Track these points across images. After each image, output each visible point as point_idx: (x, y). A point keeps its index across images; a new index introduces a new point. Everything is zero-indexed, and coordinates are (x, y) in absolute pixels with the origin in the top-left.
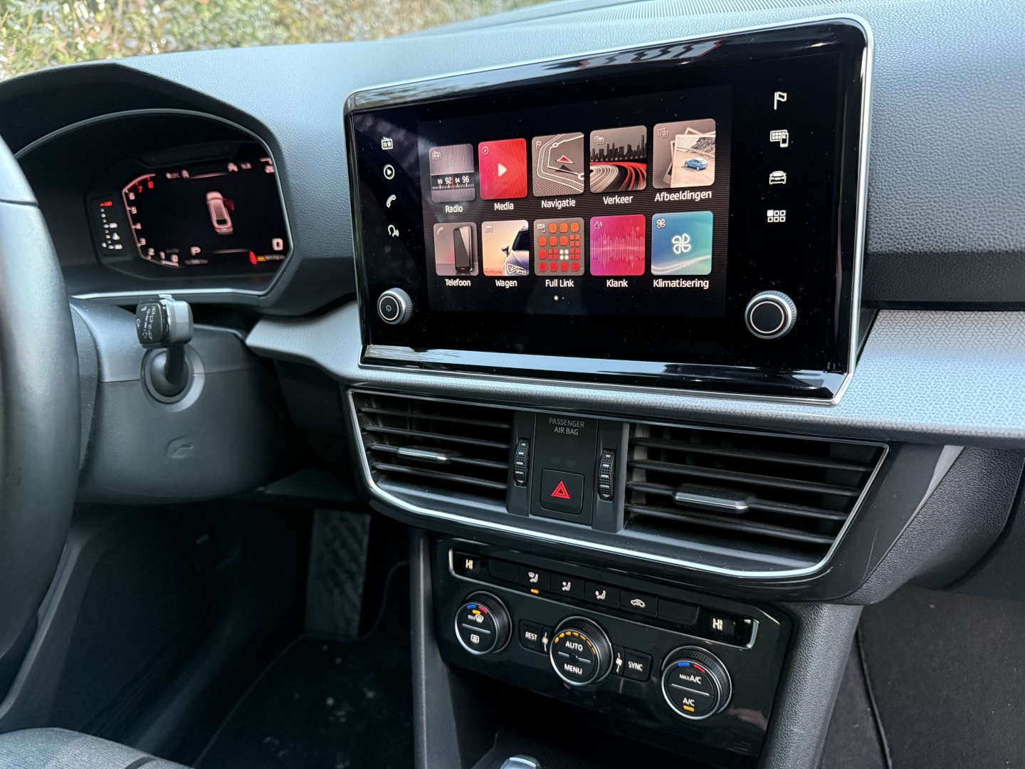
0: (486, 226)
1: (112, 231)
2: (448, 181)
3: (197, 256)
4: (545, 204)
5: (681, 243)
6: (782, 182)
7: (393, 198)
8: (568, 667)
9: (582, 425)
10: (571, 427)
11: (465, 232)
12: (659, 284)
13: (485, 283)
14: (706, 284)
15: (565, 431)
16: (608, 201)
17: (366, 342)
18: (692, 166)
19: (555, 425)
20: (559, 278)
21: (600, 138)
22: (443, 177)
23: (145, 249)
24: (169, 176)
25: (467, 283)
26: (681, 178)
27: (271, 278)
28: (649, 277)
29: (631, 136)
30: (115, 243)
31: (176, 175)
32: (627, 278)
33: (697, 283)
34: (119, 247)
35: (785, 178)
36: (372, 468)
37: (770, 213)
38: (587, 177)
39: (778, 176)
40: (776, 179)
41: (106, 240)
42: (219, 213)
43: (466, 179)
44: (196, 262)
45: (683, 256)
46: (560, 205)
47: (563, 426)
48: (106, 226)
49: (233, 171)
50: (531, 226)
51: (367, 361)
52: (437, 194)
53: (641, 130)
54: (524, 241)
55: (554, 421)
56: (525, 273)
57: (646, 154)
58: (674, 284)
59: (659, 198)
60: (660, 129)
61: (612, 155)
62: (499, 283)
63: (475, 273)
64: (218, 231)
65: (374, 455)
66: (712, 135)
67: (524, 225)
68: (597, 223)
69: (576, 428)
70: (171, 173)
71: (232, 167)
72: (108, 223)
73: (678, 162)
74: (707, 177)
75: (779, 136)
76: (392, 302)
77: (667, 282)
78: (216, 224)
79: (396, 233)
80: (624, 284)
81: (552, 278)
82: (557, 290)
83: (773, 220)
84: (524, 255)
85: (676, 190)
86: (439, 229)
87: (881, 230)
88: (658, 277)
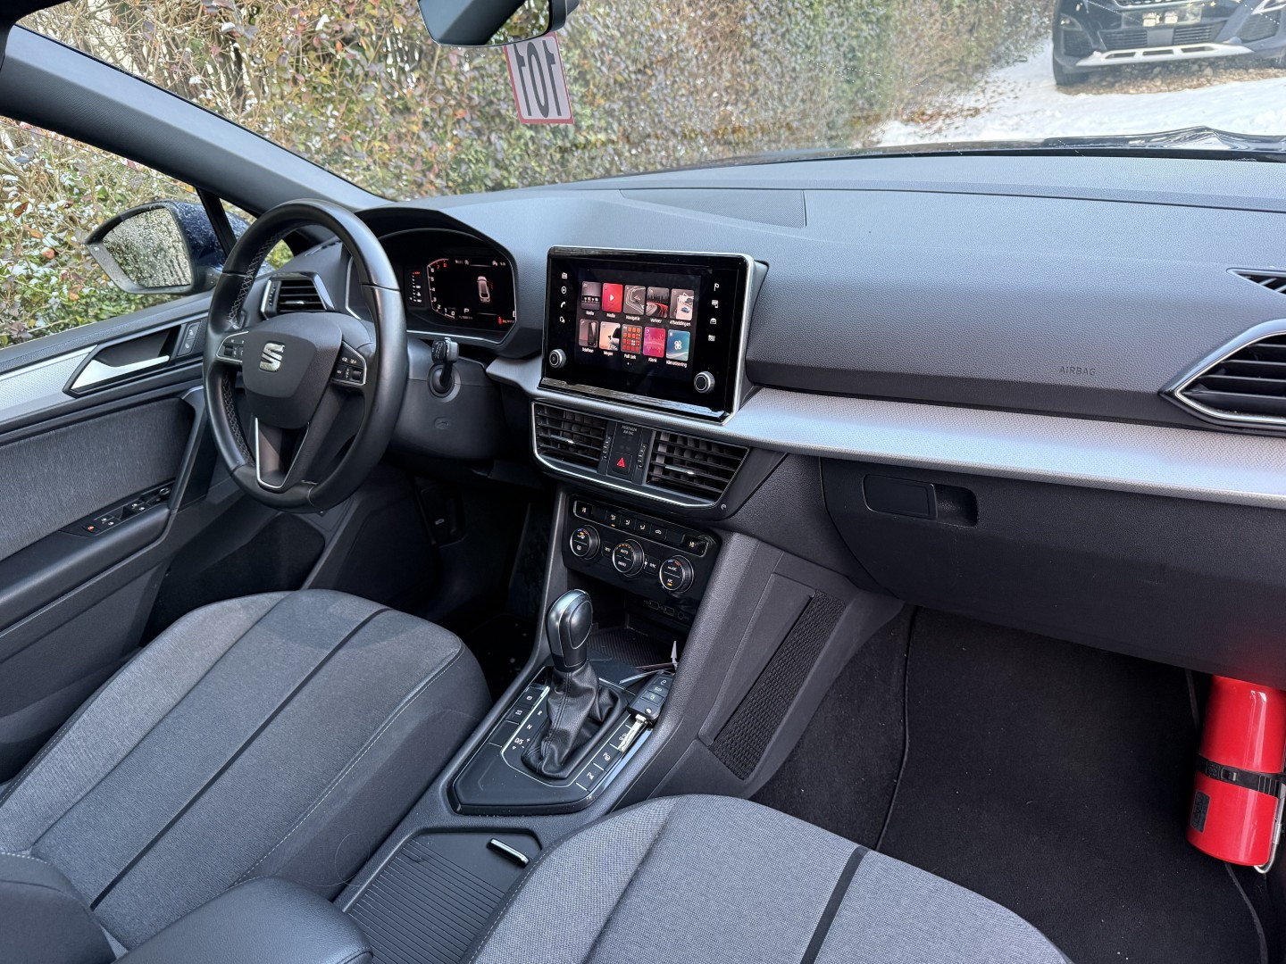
0: (603, 324)
1: (417, 290)
2: (589, 299)
3: (467, 314)
4: (628, 317)
5: (678, 345)
6: (715, 324)
7: (564, 303)
8: (620, 563)
11: (594, 325)
12: (669, 363)
13: (599, 351)
14: (685, 365)
15: (628, 433)
16: (653, 320)
17: (543, 376)
18: (684, 310)
19: (624, 429)
20: (630, 354)
21: (651, 290)
22: (587, 296)
23: (435, 305)
25: (592, 351)
26: (680, 315)
27: (504, 334)
28: (665, 359)
29: (663, 292)
30: (419, 298)
32: (658, 358)
33: (682, 364)
34: (419, 301)
35: (716, 322)
36: (538, 446)
37: (710, 336)
38: (645, 307)
40: (713, 321)
41: (412, 296)
42: (484, 290)
43: (597, 299)
44: (466, 318)
45: (678, 351)
46: (634, 319)
47: (628, 430)
50: (621, 327)
51: (542, 386)
52: (584, 304)
53: (667, 290)
54: (618, 334)
56: (616, 349)
57: (668, 302)
58: (674, 363)
59: (671, 323)
60: (674, 291)
61: (655, 299)
62: (605, 353)
63: (596, 347)
65: (540, 439)
66: (692, 298)
67: (618, 326)
68: (647, 330)
69: (633, 431)
73: (680, 307)
74: (689, 316)
75: (715, 302)
76: (556, 356)
77: (671, 362)
79: (563, 321)
80: (656, 361)
81: (627, 354)
82: (629, 360)
83: (711, 340)
84: (617, 340)
85: (678, 320)
86: (583, 322)
88: (668, 359)
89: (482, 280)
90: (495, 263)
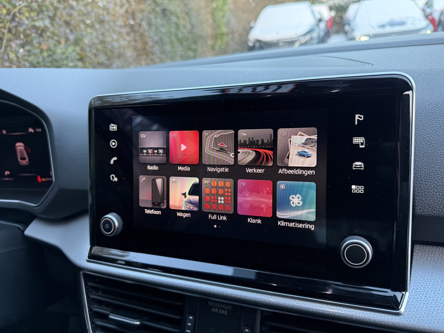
0: (172, 179)
2: (150, 151)
3: (8, 176)
4: (209, 169)
5: (296, 200)
6: (362, 169)
7: (115, 158)
9: (230, 308)
10: (223, 309)
11: (159, 182)
12: (282, 224)
13: (169, 213)
14: (312, 227)
15: (219, 311)
16: (249, 170)
17: (93, 244)
18: (302, 155)
19: (211, 307)
20: (218, 214)
21: (243, 134)
22: (147, 149)
25: (159, 212)
26: (295, 161)
28: (275, 219)
29: (264, 134)
32: (261, 218)
33: (307, 226)
35: (363, 166)
37: (354, 187)
38: (236, 153)
39: (358, 164)
40: (357, 166)
42: (22, 154)
43: (161, 151)
44: (7, 179)
45: (297, 208)
46: (219, 170)
47: (217, 307)
50: (201, 181)
51: (92, 257)
52: (144, 157)
53: (270, 131)
54: (196, 190)
55: (212, 304)
56: (195, 209)
57: (273, 145)
58: (292, 225)
59: (281, 172)
60: (282, 132)
61: (251, 144)
62: (179, 214)
63: (164, 207)
64: (20, 163)
65: (94, 315)
66: (315, 137)
67: (196, 180)
68: (242, 183)
69: (226, 309)
73: (293, 151)
74: (312, 162)
75: (358, 140)
76: (109, 223)
77: (287, 223)
79: (116, 179)
80: (259, 221)
81: (213, 214)
82: (216, 222)
83: (356, 191)
84: (196, 198)
85: (292, 168)
86: (142, 179)
87: (422, 201)
88: (281, 219)
89: (20, 146)
90: (31, 130)
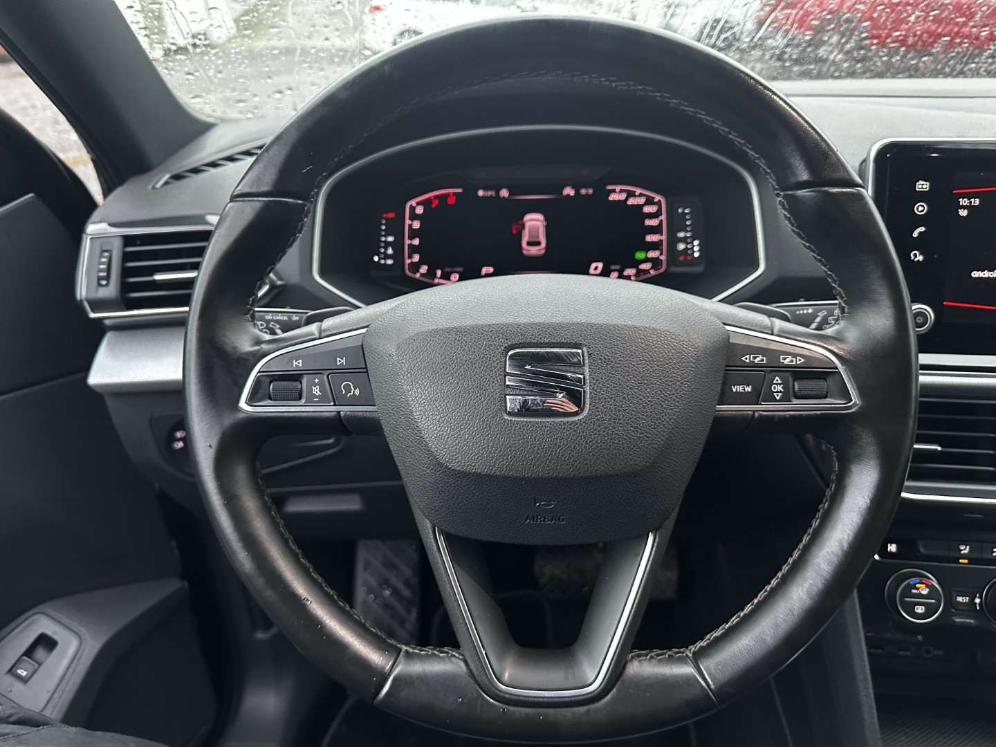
24: (481, 193)
31: (490, 193)
48: (383, 239)
49: (568, 195)
70: (485, 189)
71: (569, 191)
72: (385, 236)
78: (524, 244)
